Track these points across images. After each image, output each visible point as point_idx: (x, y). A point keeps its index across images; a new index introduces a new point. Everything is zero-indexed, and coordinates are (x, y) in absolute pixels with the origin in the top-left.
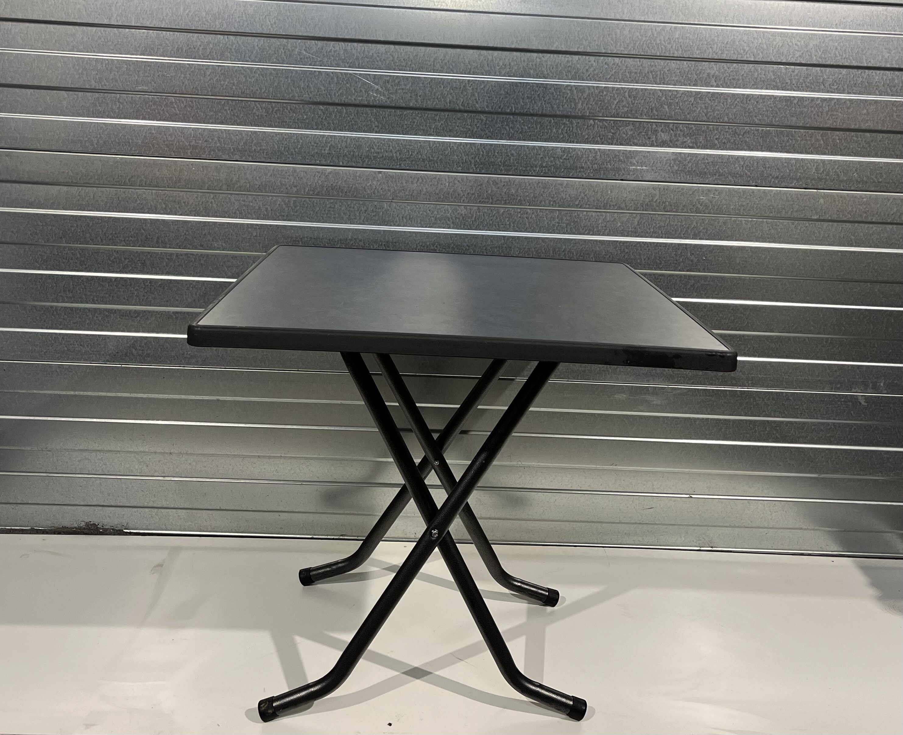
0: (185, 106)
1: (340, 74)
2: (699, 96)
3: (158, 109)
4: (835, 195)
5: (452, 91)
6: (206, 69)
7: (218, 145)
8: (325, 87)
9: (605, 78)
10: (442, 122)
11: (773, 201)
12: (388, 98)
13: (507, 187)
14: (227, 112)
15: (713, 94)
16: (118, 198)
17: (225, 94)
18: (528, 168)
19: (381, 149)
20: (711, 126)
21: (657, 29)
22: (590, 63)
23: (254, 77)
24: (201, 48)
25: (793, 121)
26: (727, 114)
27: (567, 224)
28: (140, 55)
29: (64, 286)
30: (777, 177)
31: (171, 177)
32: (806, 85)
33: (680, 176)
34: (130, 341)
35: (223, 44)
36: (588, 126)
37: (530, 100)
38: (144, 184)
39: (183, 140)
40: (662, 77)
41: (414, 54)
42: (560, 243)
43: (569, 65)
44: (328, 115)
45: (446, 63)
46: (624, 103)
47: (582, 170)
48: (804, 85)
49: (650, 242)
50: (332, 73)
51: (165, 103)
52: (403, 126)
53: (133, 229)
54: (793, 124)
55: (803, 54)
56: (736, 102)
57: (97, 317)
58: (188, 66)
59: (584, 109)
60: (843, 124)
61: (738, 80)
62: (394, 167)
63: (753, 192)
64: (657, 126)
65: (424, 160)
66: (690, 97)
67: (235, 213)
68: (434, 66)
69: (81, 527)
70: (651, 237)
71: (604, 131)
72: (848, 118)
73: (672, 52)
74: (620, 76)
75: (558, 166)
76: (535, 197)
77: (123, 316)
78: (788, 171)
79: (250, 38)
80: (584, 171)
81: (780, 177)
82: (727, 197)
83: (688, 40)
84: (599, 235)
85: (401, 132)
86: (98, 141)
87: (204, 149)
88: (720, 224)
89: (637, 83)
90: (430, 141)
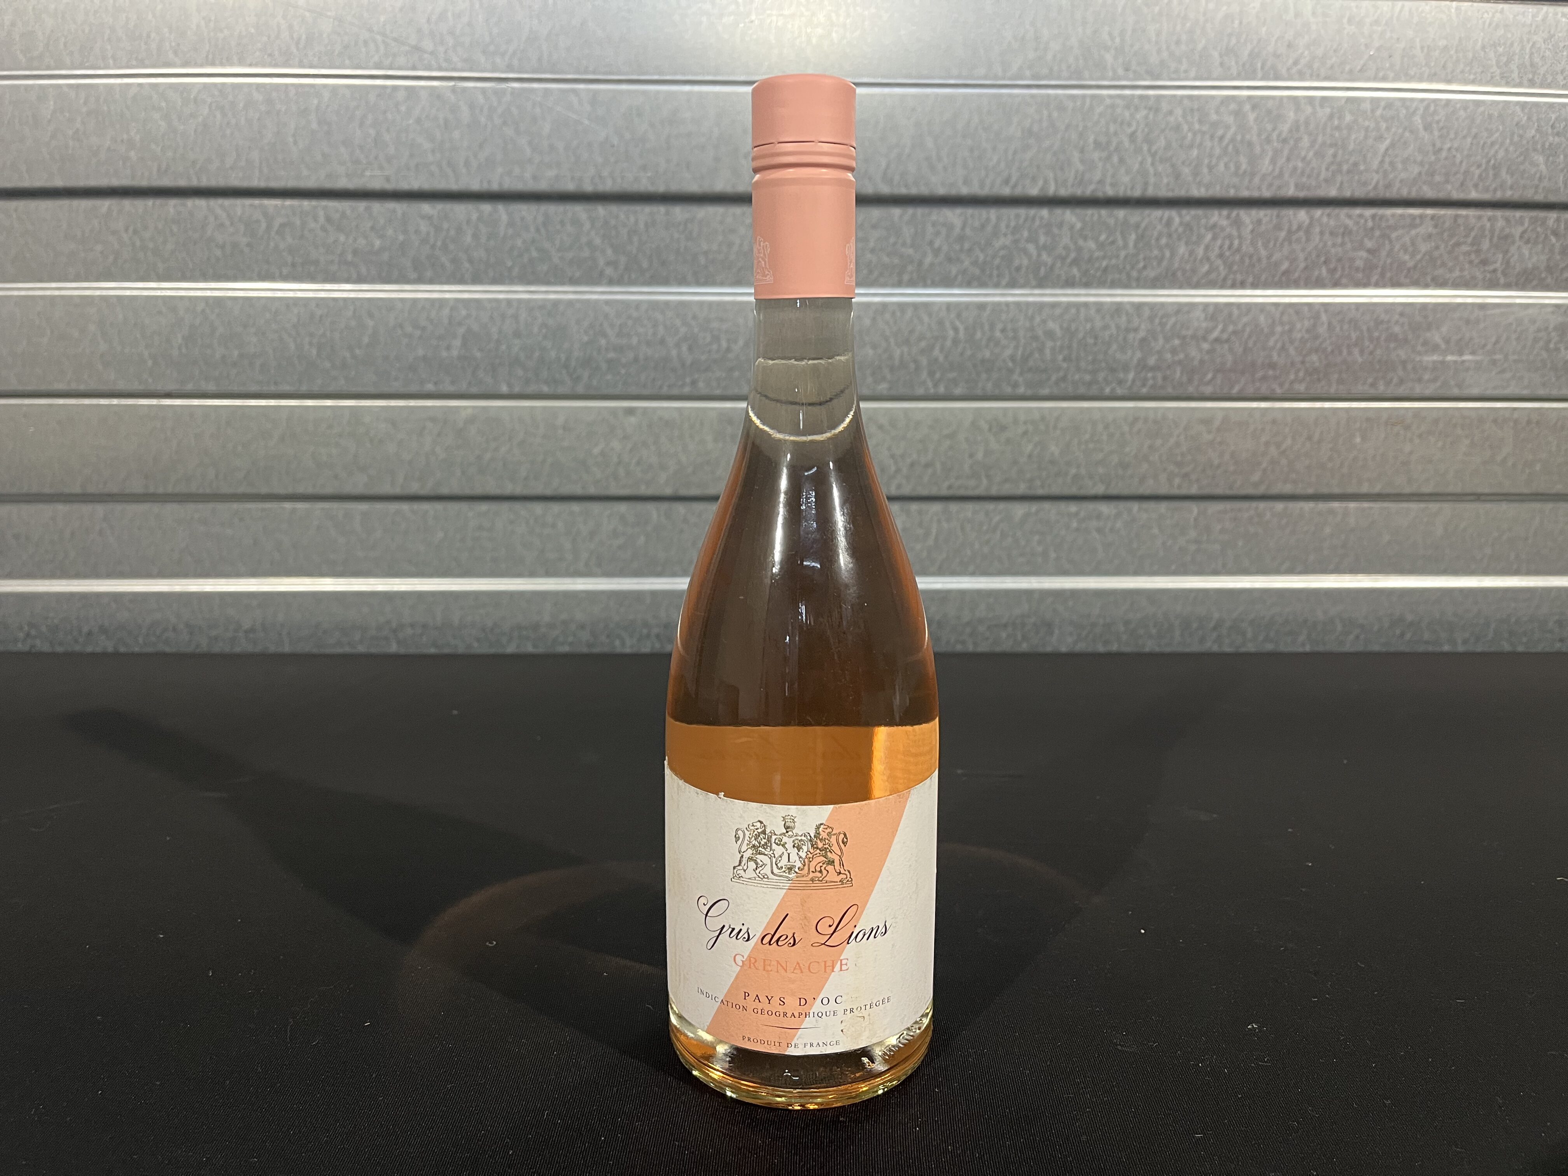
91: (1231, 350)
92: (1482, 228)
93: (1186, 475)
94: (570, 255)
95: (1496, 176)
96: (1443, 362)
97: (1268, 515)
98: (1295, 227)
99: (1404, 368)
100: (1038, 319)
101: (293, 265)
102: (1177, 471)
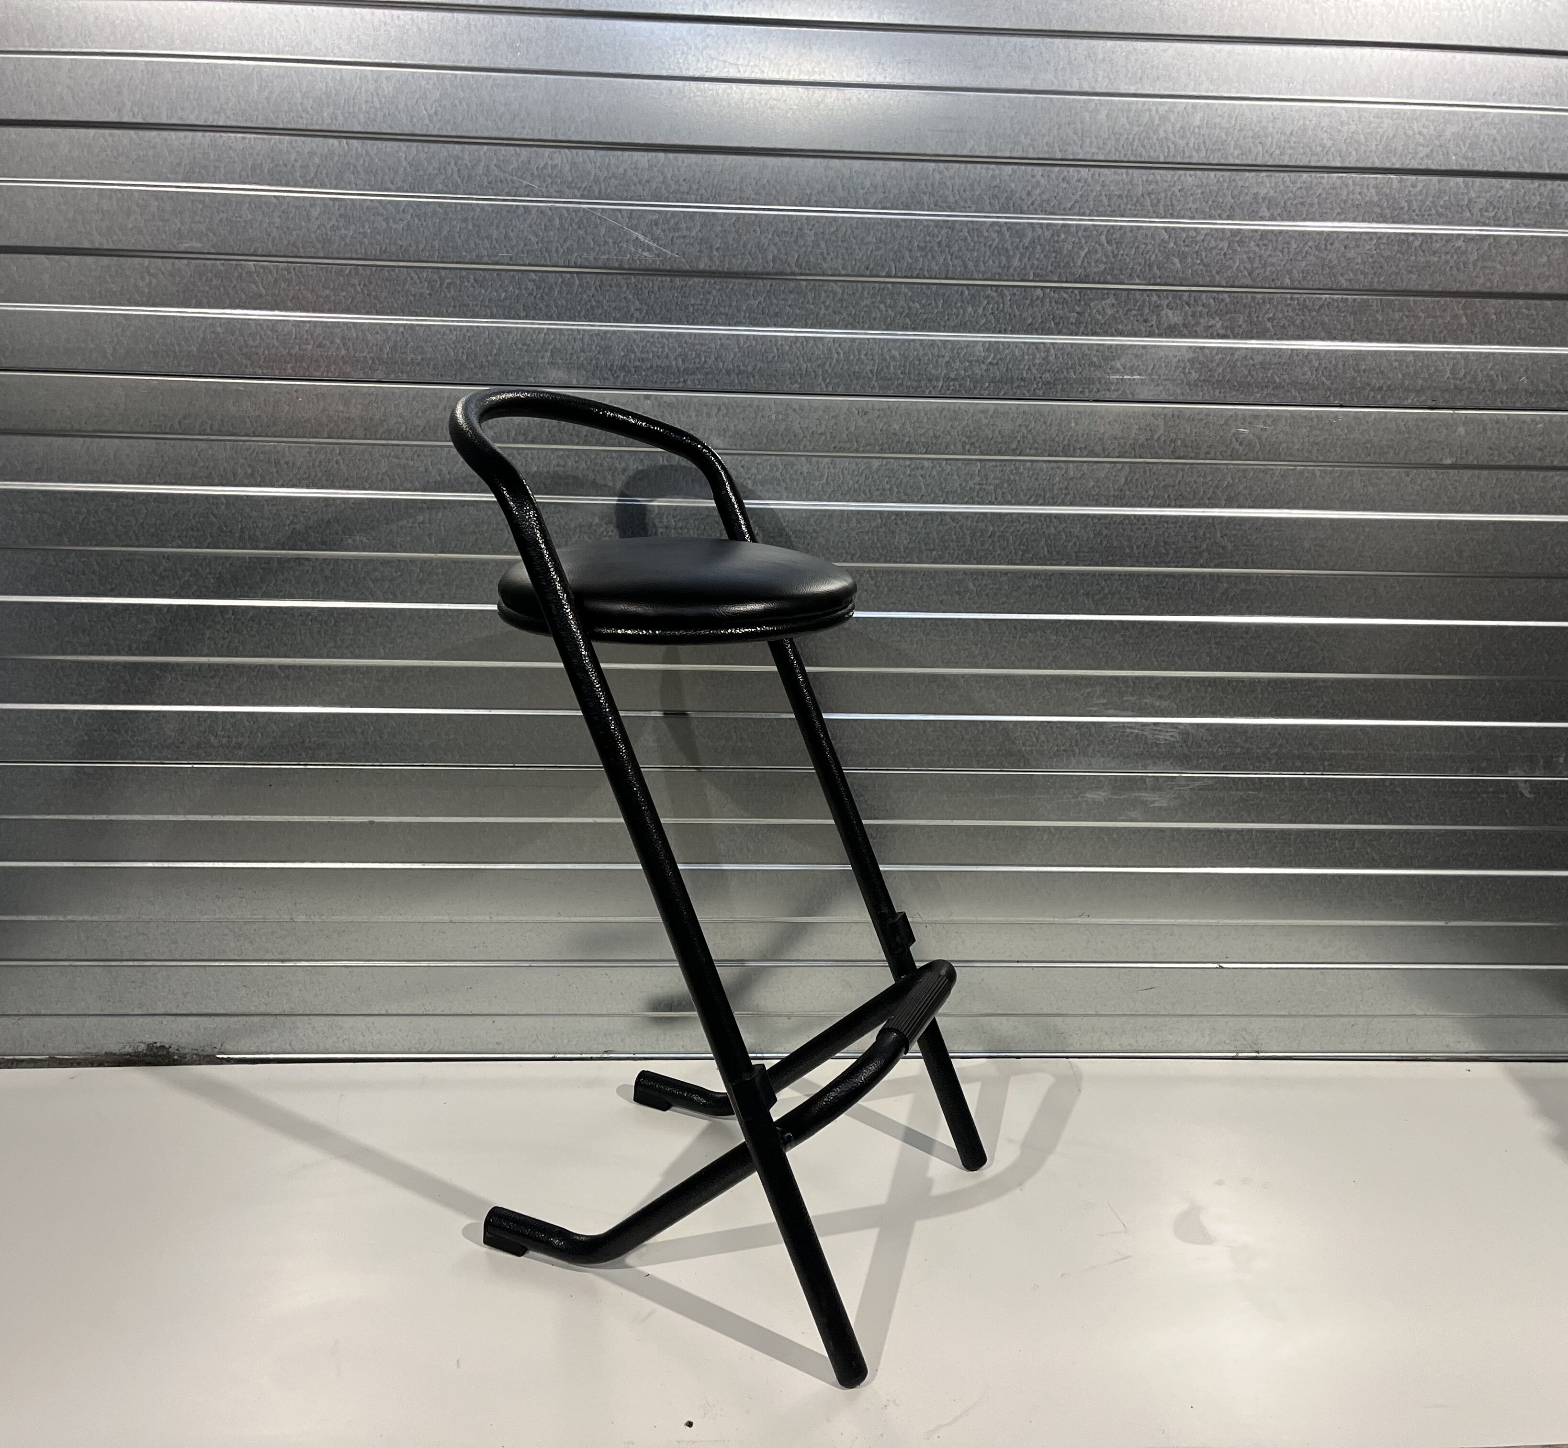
0: (276, 280)
1: (564, 211)
2: (1238, 239)
3: (224, 287)
4: (1484, 418)
5: (777, 239)
6: (311, 206)
7: (343, 352)
8: (537, 236)
9: (1062, 207)
10: (761, 299)
11: (1372, 433)
12: (658, 255)
13: (885, 420)
14: (355, 289)
15: (1264, 234)
16: (162, 457)
17: (348, 255)
18: (923, 383)
19: (647, 352)
20: (1259, 296)
21: (1160, 109)
22: (1034, 180)
23: (401, 220)
24: (298, 165)
25: (1413, 282)
26: (1290, 272)
27: (997, 486)
28: (183, 181)
29: (73, 623)
30: (1380, 389)
31: (259, 416)
32: (1437, 211)
33: (1202, 391)
34: (205, 721)
35: (339, 156)
36: (1032, 300)
37: (923, 253)
38: (208, 431)
39: (277, 344)
40: (1169, 202)
41: (704, 169)
42: (983, 521)
43: (994, 184)
44: (547, 290)
45: (764, 186)
46: (1099, 255)
47: (1022, 383)
48: (1433, 211)
49: (1147, 516)
50: (551, 208)
51: (236, 274)
52: (687, 307)
53: (194, 516)
54: (1411, 286)
55: (1432, 151)
56: (1307, 248)
57: (139, 679)
58: (275, 201)
59: (1025, 268)
60: (1503, 283)
61: (1312, 205)
62: (674, 386)
63: (1336, 418)
64: (1159, 296)
65: (728, 372)
66: (1221, 240)
67: (382, 480)
68: (741, 190)
69: (139, 1052)
70: (1150, 506)
71: (1063, 308)
72: (1514, 273)
73: (1187, 154)
74: (1091, 203)
75: (979, 376)
76: (937, 438)
77: (187, 675)
78: (1400, 376)
79: (390, 143)
80: (1025, 387)
81: (1385, 388)
82: (1288, 428)
83: (1218, 131)
84: (1054, 504)
85: (684, 319)
86: (115, 349)
87: (317, 361)
88: (1275, 479)
89: (1122, 216)
90: (738, 335)
91: (998, 369)
92: (1144, 301)
93: (973, 443)
94: (614, 305)
95: (1150, 270)
96: (1122, 380)
97: (1022, 470)
98: (1035, 298)
99: (1100, 382)
100: (886, 349)
101: (454, 307)
102: (967, 441)
